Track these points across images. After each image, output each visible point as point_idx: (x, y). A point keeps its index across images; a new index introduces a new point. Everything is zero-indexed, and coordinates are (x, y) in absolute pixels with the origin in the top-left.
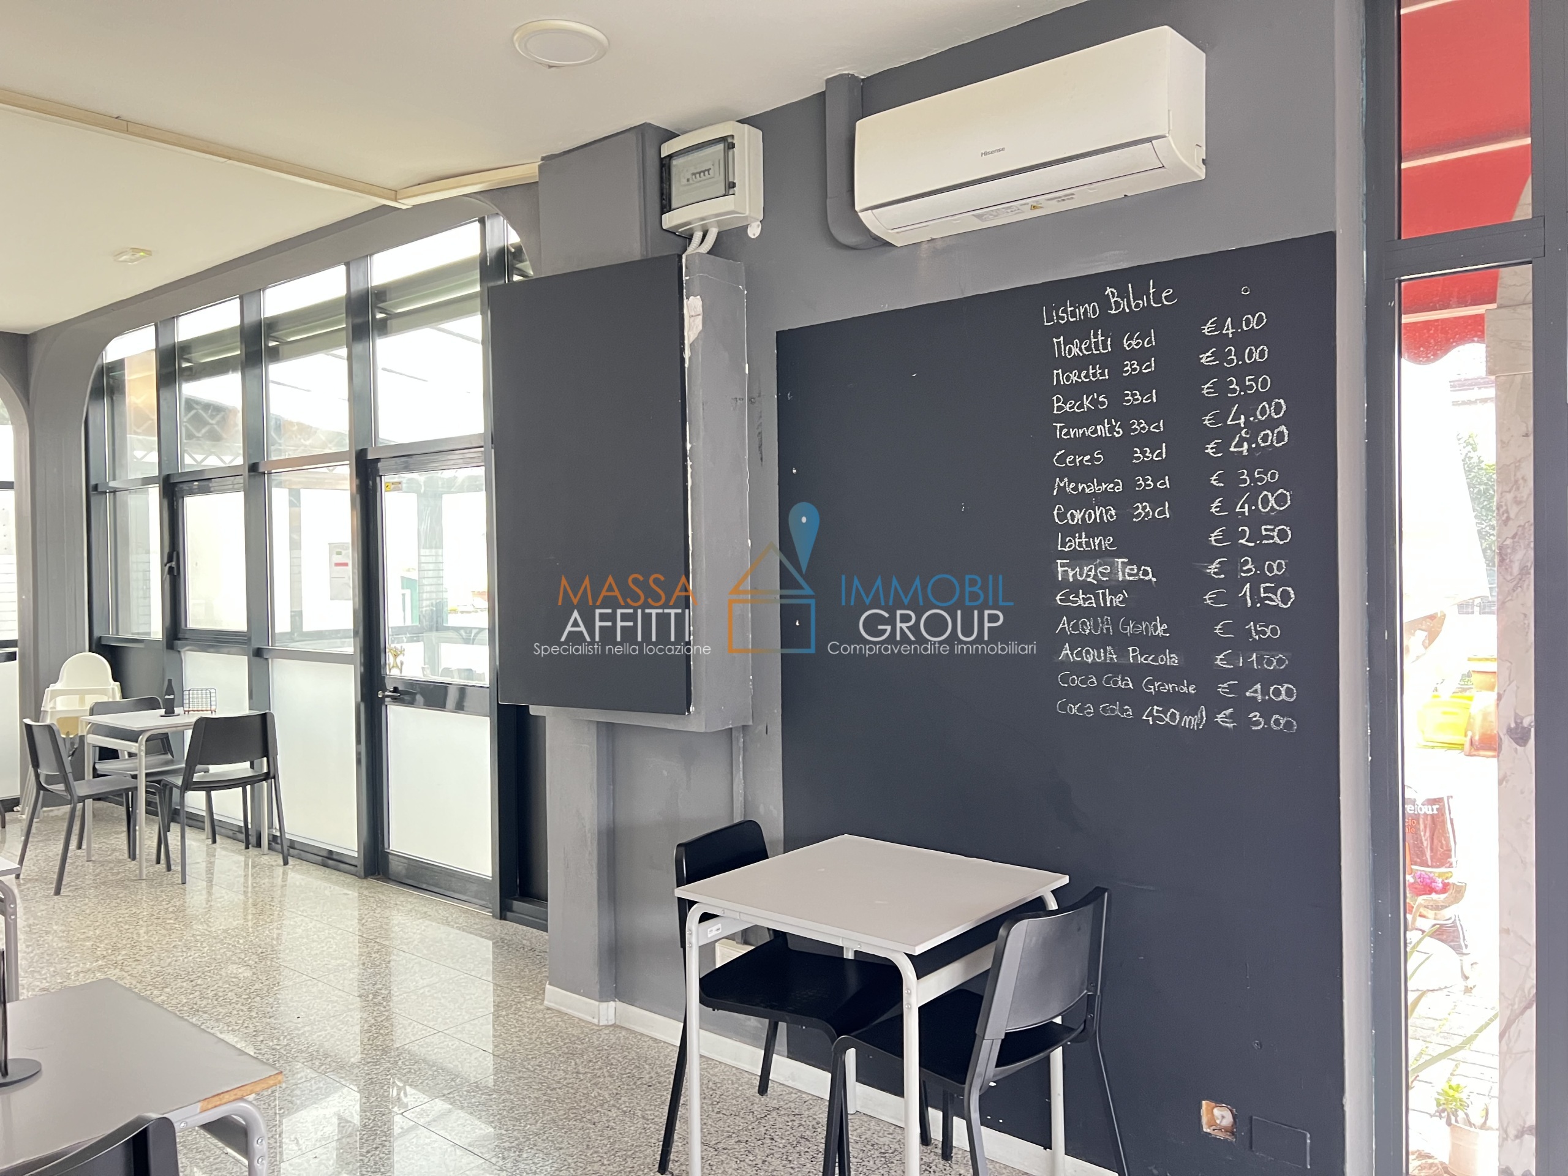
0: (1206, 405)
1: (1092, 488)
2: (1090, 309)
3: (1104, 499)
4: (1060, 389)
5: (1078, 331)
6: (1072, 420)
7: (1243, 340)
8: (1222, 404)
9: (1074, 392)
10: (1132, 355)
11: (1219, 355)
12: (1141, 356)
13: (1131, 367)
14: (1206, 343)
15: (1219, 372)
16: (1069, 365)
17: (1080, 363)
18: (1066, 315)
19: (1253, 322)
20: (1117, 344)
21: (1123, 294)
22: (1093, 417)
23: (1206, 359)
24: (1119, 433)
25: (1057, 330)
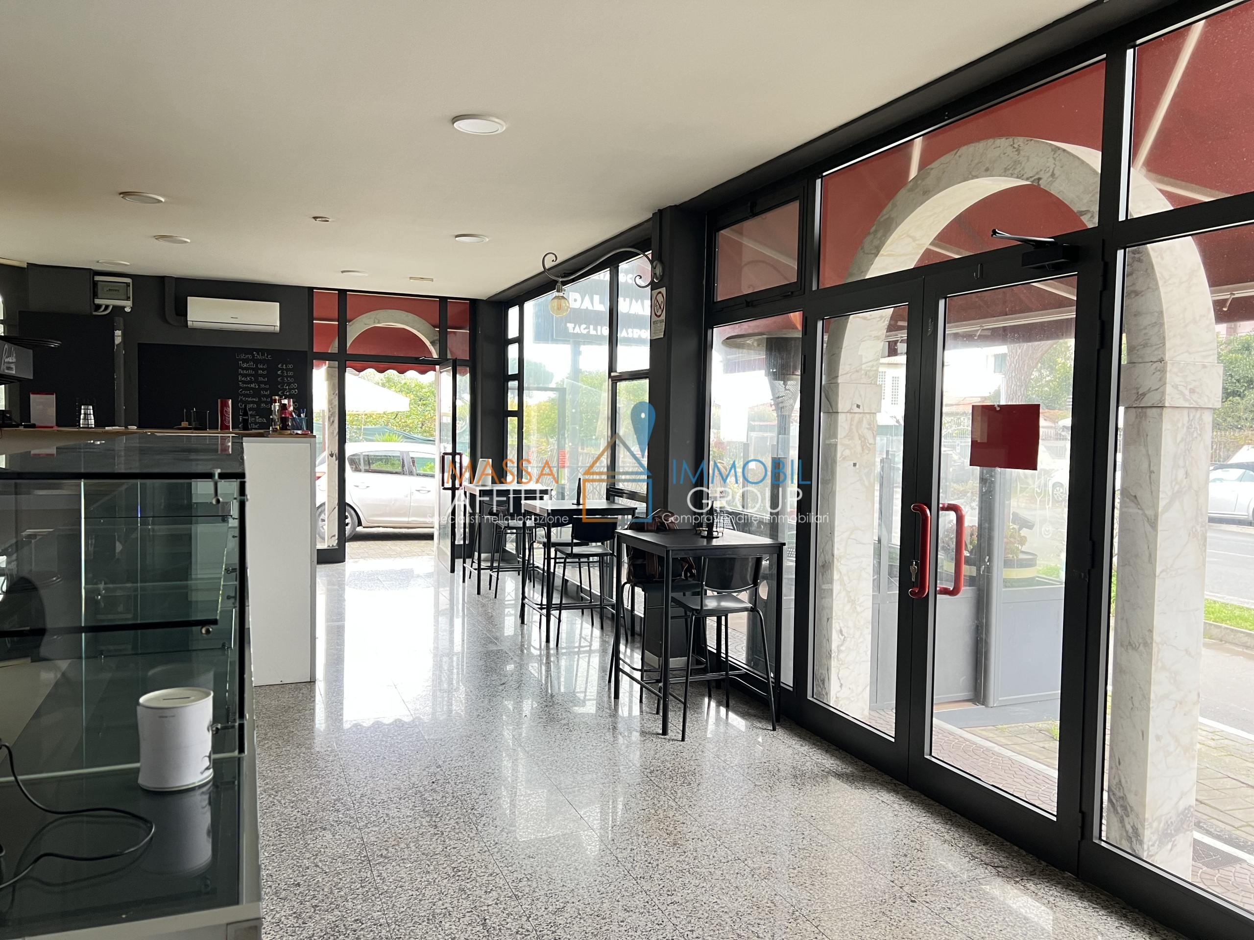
0: (279, 383)
1: (250, 399)
2: (250, 356)
3: (253, 402)
4: (240, 374)
5: (246, 361)
6: (244, 382)
7: (288, 370)
8: (283, 383)
9: (245, 376)
10: (261, 369)
11: (282, 372)
12: (263, 370)
13: (260, 372)
14: (279, 369)
15: (282, 376)
16: (243, 369)
17: (246, 369)
18: (243, 356)
19: (290, 366)
20: (257, 366)
21: (258, 354)
22: (250, 382)
23: (279, 372)
24: (257, 387)
25: (240, 360)
